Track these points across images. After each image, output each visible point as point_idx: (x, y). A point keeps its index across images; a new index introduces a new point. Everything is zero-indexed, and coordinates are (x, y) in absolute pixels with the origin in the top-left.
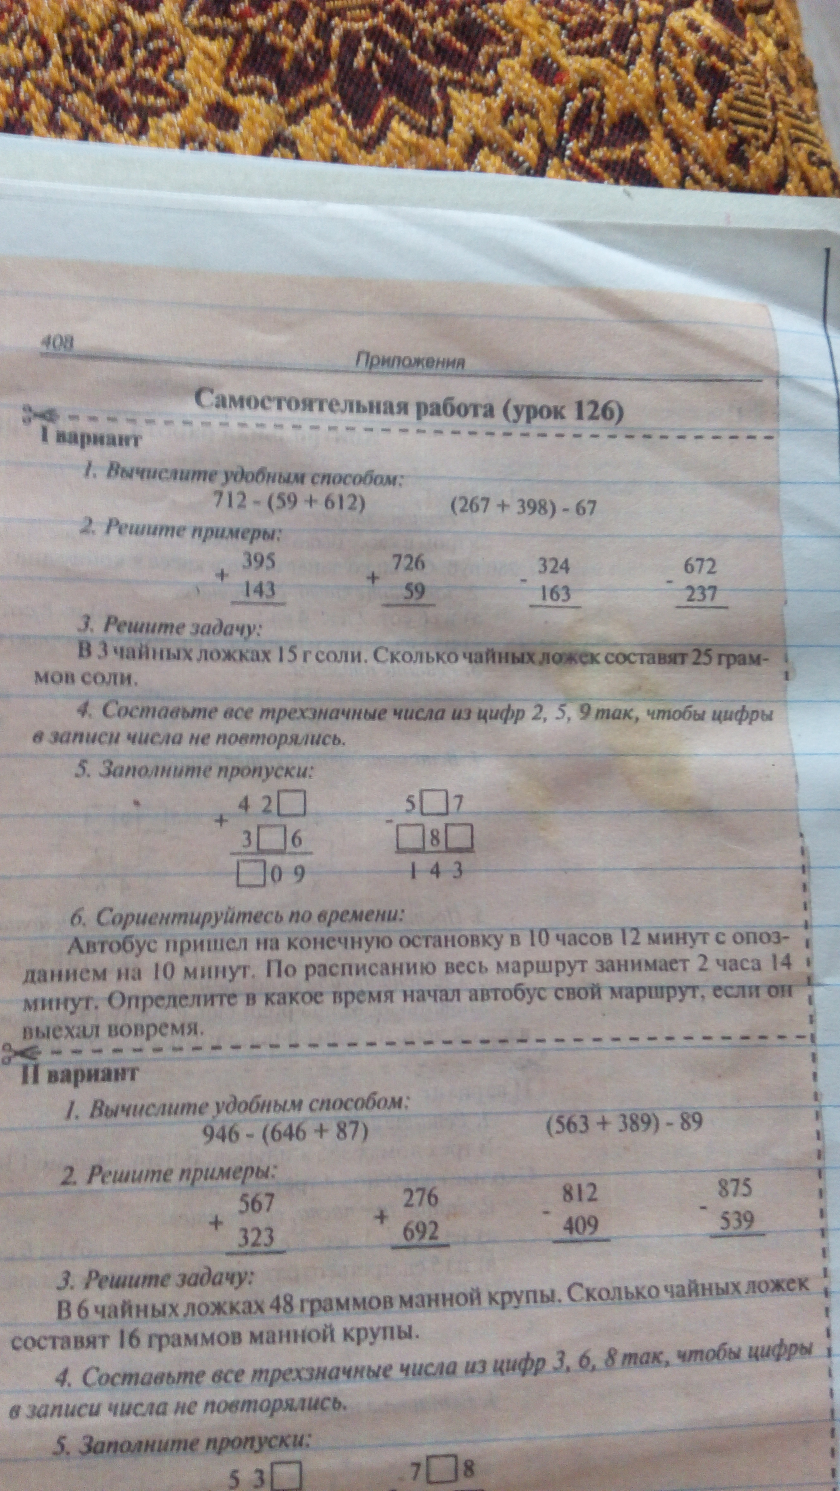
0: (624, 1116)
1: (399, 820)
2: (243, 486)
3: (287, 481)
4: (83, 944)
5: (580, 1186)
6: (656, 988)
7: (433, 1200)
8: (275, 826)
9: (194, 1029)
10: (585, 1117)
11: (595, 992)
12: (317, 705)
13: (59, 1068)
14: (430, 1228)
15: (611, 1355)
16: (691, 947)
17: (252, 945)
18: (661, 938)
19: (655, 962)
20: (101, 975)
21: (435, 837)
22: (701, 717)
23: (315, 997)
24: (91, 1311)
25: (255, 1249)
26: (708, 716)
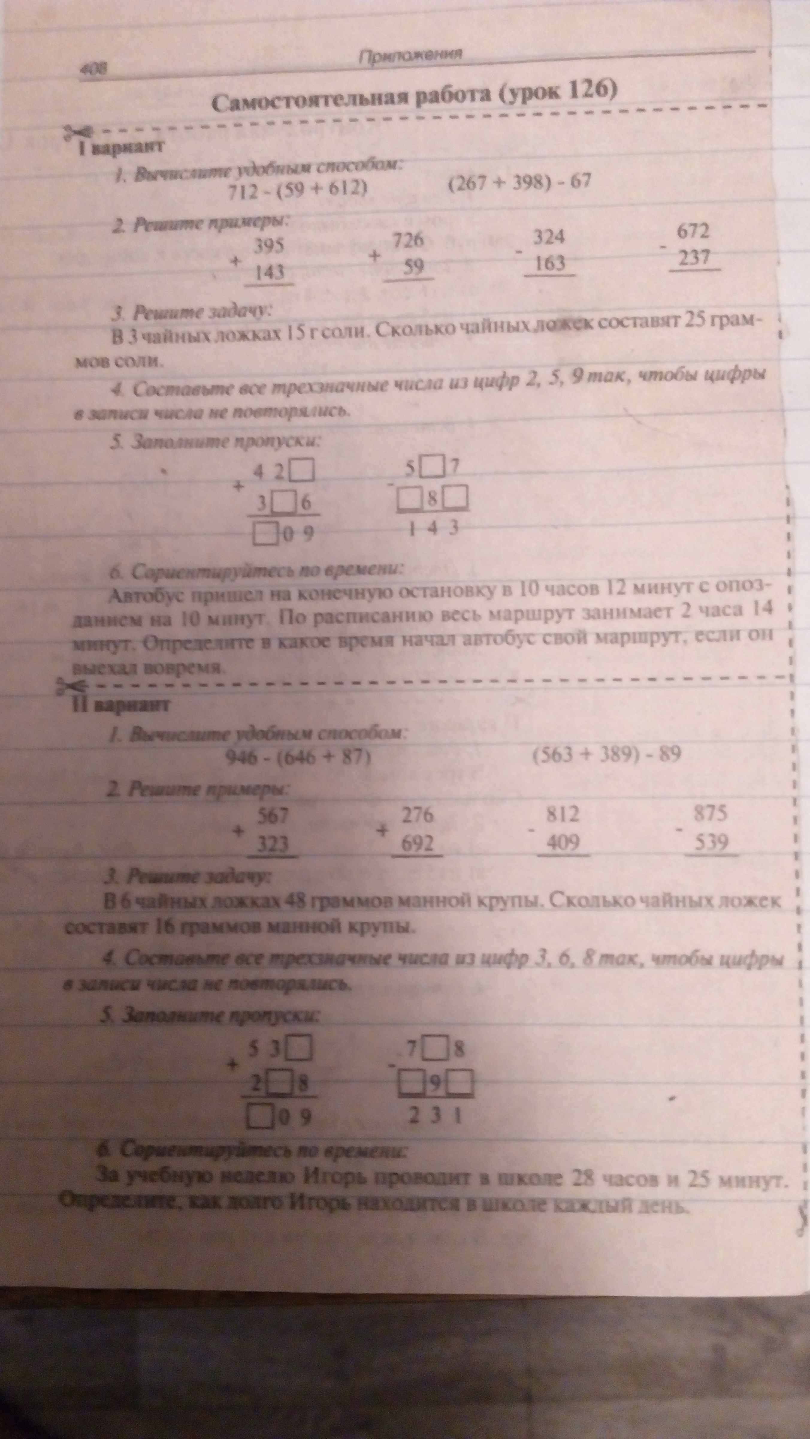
0: (605, 748)
1: (399, 483)
2: (255, 179)
3: (295, 171)
4: (121, 595)
5: (563, 809)
6: (640, 634)
7: (428, 817)
8: (286, 491)
9: (217, 668)
10: (569, 748)
11: (581, 637)
12: (324, 380)
13: (103, 699)
14: (426, 841)
15: (589, 955)
16: (676, 596)
17: (267, 596)
18: (646, 589)
19: (639, 610)
20: (136, 621)
21: (432, 498)
22: (693, 377)
23: (323, 642)
24: (133, 901)
25: (272, 853)
26: (701, 377)
